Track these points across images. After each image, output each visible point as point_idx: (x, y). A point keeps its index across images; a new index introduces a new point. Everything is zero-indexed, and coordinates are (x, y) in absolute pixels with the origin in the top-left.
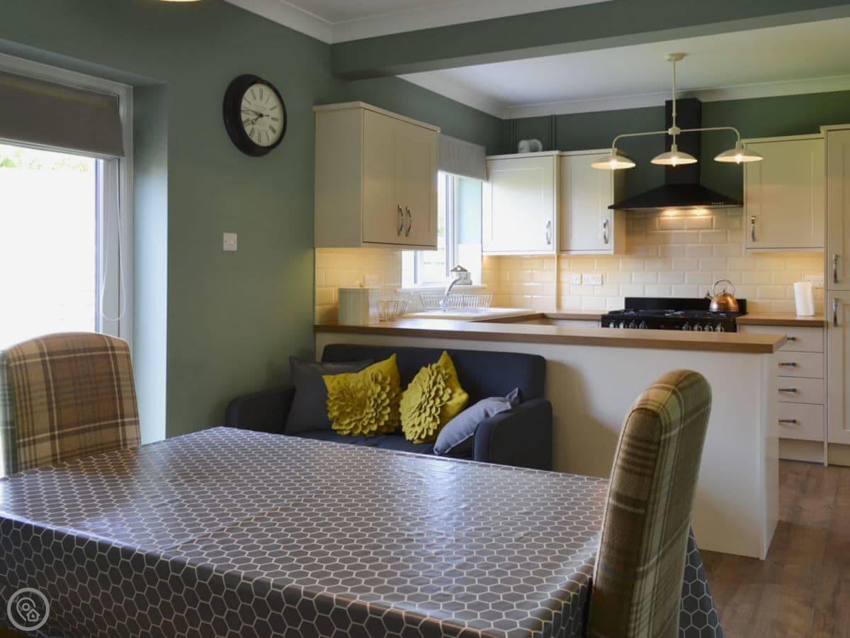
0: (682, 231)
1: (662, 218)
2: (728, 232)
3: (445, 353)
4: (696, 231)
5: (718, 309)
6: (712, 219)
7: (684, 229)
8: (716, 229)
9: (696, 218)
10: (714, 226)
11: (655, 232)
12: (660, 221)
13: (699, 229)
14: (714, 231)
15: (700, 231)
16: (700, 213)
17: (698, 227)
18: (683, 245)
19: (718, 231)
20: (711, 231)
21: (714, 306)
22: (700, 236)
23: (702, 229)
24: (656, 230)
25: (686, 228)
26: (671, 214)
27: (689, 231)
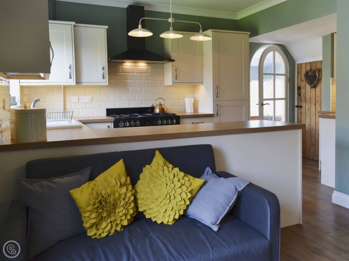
0: (133, 74)
1: (123, 67)
2: (155, 75)
3: (157, 152)
4: (140, 74)
5: (159, 112)
6: (148, 68)
7: (134, 73)
8: (150, 73)
9: (140, 67)
10: (149, 72)
11: (120, 74)
12: (122, 68)
13: (142, 73)
14: (149, 74)
15: (143, 74)
16: (142, 65)
17: (142, 72)
18: (134, 81)
19: (150, 74)
20: (148, 74)
21: (157, 111)
22: (142, 76)
23: (143, 73)
24: (120, 73)
25: (136, 72)
26: (128, 65)
27: (137, 74)
